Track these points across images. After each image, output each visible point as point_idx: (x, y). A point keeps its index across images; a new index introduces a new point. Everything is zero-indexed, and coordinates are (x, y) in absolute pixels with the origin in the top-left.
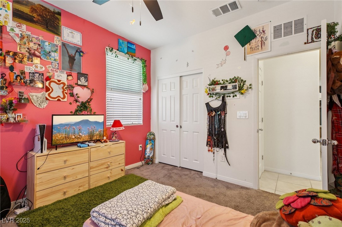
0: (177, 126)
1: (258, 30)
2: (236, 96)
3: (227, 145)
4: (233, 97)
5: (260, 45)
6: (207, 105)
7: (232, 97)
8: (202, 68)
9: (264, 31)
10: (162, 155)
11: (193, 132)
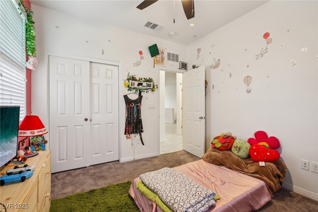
0: (86, 120)
1: (160, 50)
2: (148, 92)
3: (142, 130)
4: (147, 92)
5: (161, 61)
6: (126, 97)
7: (145, 92)
8: (120, 62)
9: (163, 53)
10: (58, 162)
11: (107, 124)
